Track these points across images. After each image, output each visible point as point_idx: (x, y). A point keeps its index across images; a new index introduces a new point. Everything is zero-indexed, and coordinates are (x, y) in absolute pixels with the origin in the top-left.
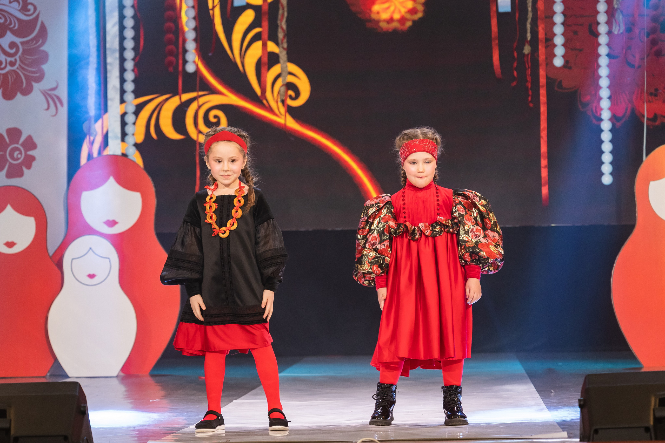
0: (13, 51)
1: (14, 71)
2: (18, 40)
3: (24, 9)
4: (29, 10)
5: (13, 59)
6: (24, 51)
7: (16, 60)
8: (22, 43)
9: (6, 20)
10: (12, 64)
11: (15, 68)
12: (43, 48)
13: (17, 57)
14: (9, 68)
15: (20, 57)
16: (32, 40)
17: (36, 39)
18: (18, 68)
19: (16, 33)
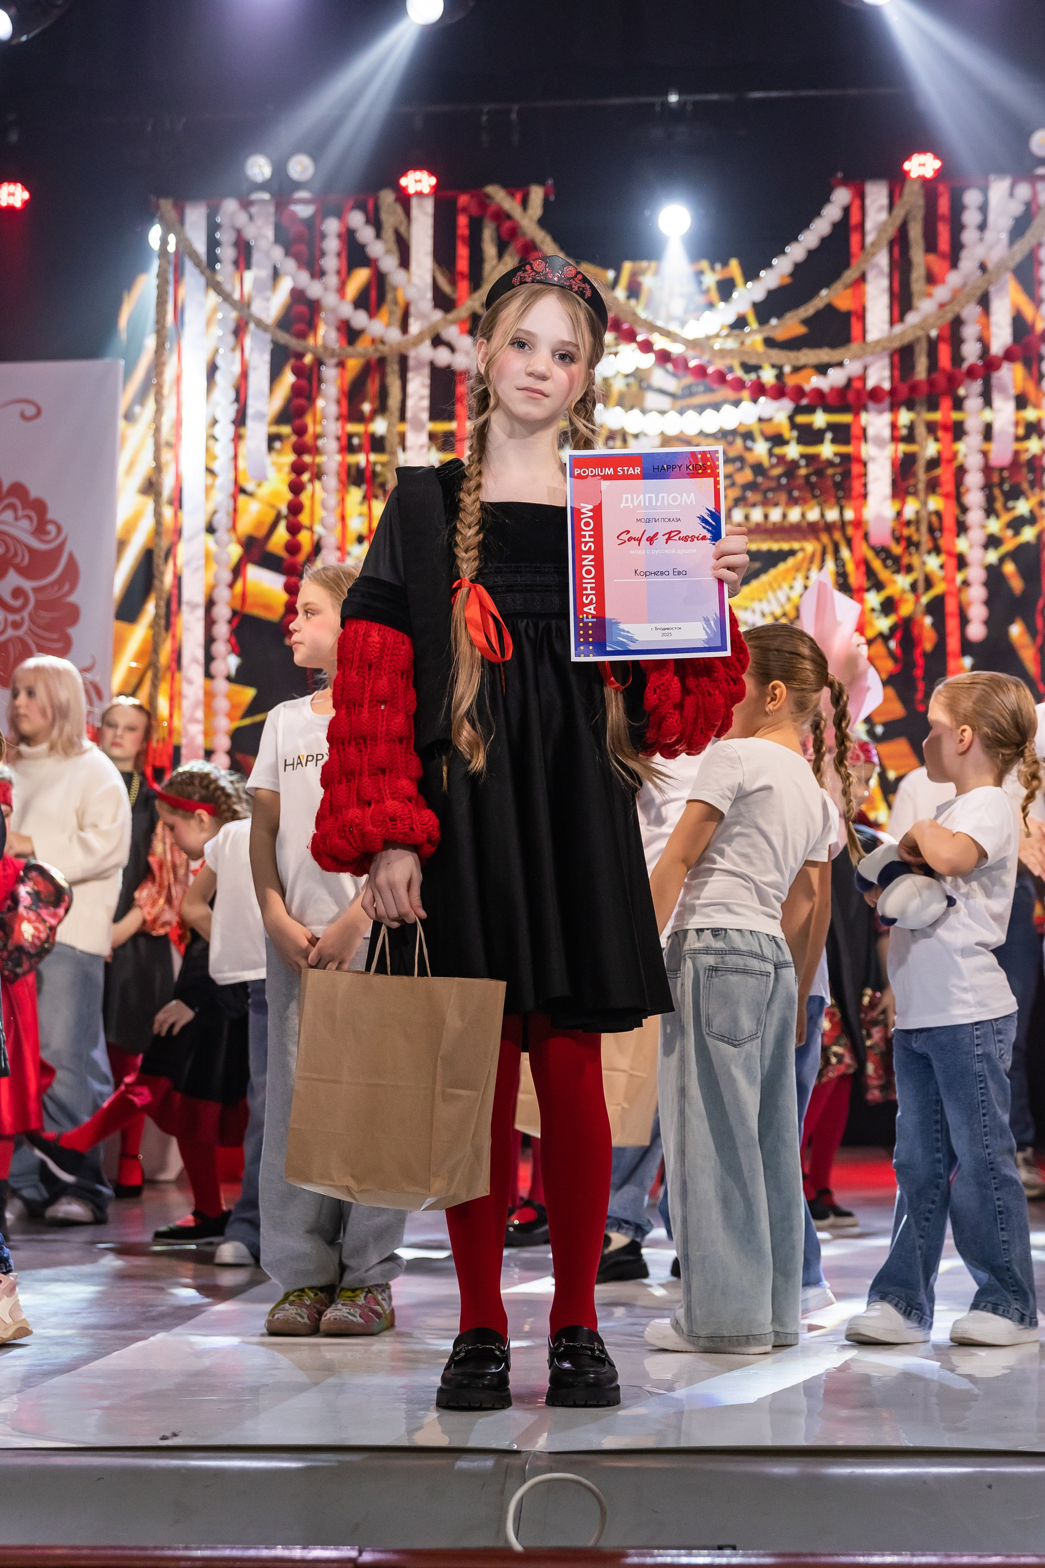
0: (17, 603)
1: (21, 639)
2: (27, 585)
3: (40, 531)
4: (49, 533)
5: (17, 617)
6: (39, 605)
7: (23, 619)
8: (36, 590)
9: (7, 549)
10: (16, 625)
11: (21, 632)
12: (73, 598)
13: (25, 614)
14: (10, 632)
15: (30, 615)
16: (52, 584)
17: (60, 582)
18: (26, 633)
19: (24, 572)
